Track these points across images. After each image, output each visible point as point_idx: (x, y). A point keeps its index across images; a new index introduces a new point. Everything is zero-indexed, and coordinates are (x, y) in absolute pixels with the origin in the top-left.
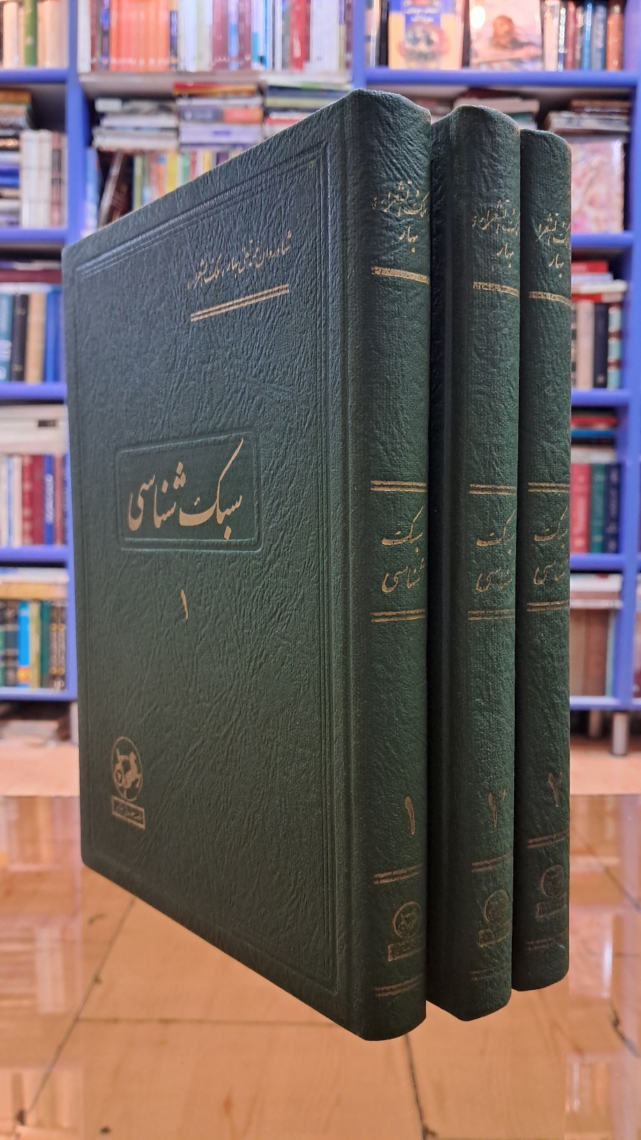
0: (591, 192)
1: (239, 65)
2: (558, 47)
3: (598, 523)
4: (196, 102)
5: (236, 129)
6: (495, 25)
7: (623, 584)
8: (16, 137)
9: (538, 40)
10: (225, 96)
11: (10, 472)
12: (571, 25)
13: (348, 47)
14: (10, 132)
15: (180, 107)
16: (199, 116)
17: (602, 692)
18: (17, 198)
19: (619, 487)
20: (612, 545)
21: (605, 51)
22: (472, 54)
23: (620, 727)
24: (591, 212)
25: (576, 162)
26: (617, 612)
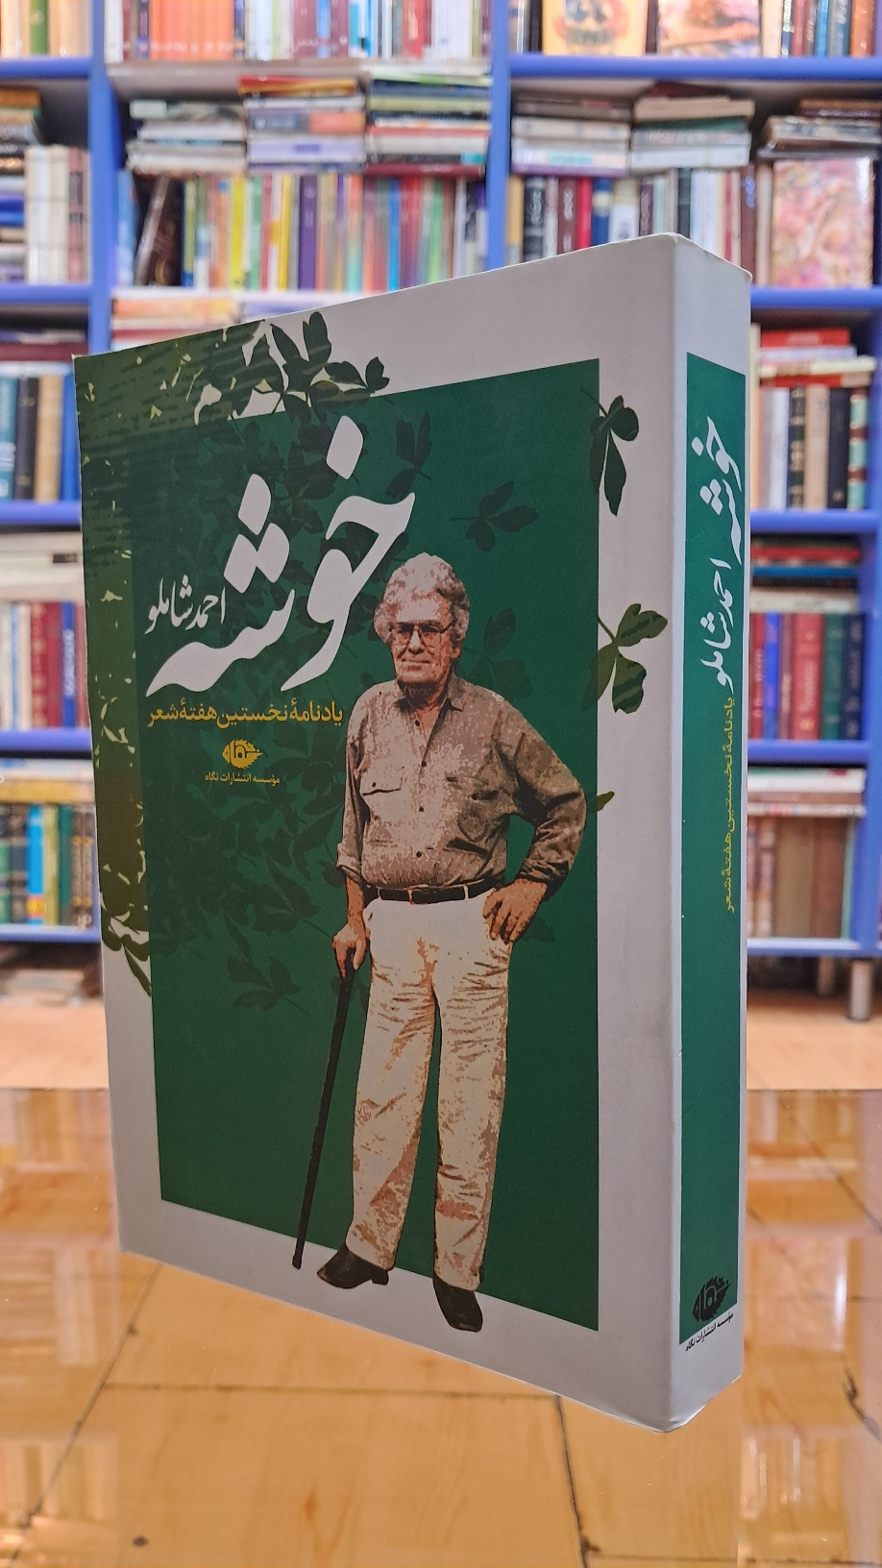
0: (828, 229)
1: (332, 51)
2: (783, 24)
3: (832, 698)
4: (271, 104)
5: (326, 142)
7: (867, 783)
8: (20, 155)
9: (755, 15)
10: (312, 95)
11: (14, 626)
13: (485, 25)
14: (11, 149)
15: (249, 110)
16: (275, 124)
17: (836, 934)
18: (20, 242)
19: (863, 647)
20: (852, 728)
21: (848, 29)
22: (661, 34)
23: (861, 980)
24: (827, 259)
25: (805, 188)
26: (858, 821)
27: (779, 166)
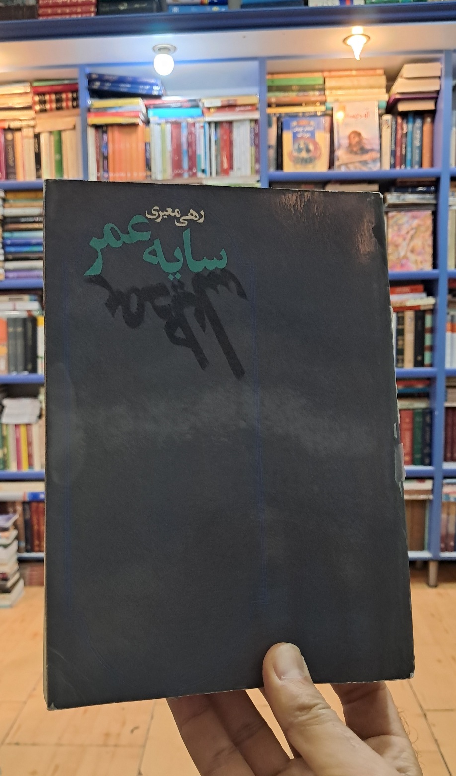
0: (412, 244)
1: (189, 175)
2: (391, 146)
3: (418, 447)
6: (349, 137)
7: (433, 485)
12: (400, 132)
13: (257, 160)
17: (422, 548)
19: (431, 426)
20: (427, 460)
21: (421, 149)
23: (433, 568)
24: (412, 257)
25: (402, 224)
26: (430, 501)
27: (390, 214)
